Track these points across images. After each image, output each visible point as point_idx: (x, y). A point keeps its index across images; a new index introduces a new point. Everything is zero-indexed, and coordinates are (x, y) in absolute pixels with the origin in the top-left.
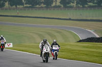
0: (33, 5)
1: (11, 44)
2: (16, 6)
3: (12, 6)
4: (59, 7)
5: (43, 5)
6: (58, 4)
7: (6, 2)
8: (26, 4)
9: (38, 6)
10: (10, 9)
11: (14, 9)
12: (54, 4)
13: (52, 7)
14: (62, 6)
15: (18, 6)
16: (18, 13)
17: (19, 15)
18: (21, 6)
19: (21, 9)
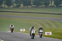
0: (37, 6)
1: (24, 29)
2: (27, 6)
4: (53, 6)
5: (43, 6)
6: (53, 4)
7: (21, 4)
8: (33, 5)
9: (40, 6)
10: (23, 8)
11: (26, 8)
12: (50, 5)
13: (49, 7)
14: (55, 6)
15: (28, 6)
16: (28, 11)
17: (29, 12)
18: (30, 6)
19: (30, 8)
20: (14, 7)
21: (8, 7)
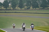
3: (33, 8)
5: (48, 8)
8: (40, 7)
9: (46, 8)
10: (33, 10)
11: (34, 10)
16: (36, 12)
18: (38, 8)
19: (38, 10)
20: (25, 9)
21: (20, 9)
